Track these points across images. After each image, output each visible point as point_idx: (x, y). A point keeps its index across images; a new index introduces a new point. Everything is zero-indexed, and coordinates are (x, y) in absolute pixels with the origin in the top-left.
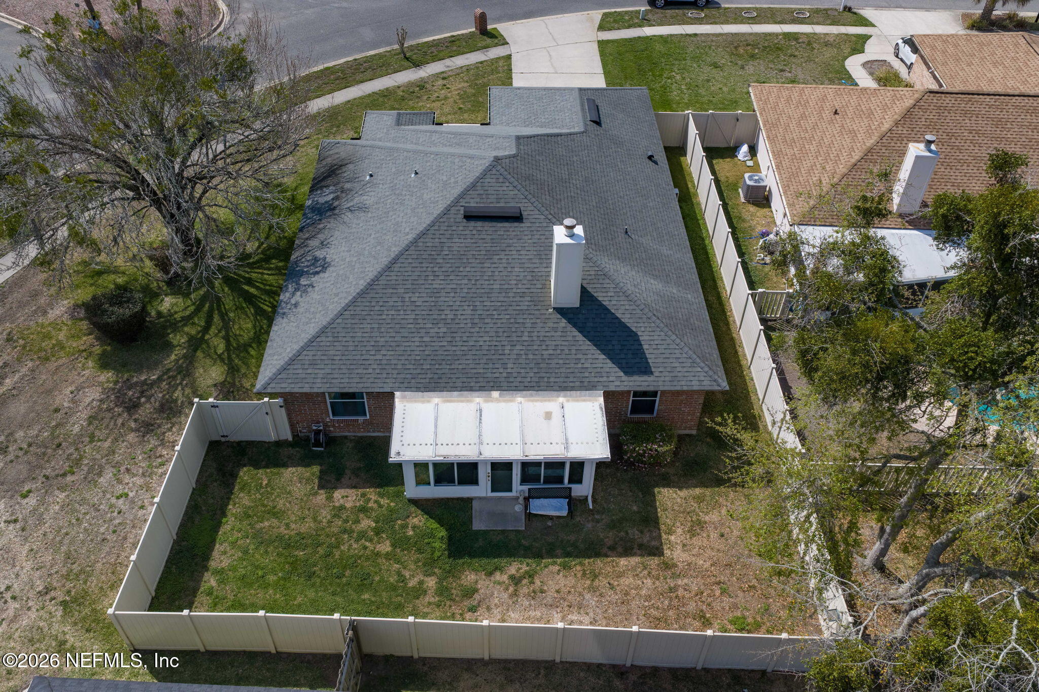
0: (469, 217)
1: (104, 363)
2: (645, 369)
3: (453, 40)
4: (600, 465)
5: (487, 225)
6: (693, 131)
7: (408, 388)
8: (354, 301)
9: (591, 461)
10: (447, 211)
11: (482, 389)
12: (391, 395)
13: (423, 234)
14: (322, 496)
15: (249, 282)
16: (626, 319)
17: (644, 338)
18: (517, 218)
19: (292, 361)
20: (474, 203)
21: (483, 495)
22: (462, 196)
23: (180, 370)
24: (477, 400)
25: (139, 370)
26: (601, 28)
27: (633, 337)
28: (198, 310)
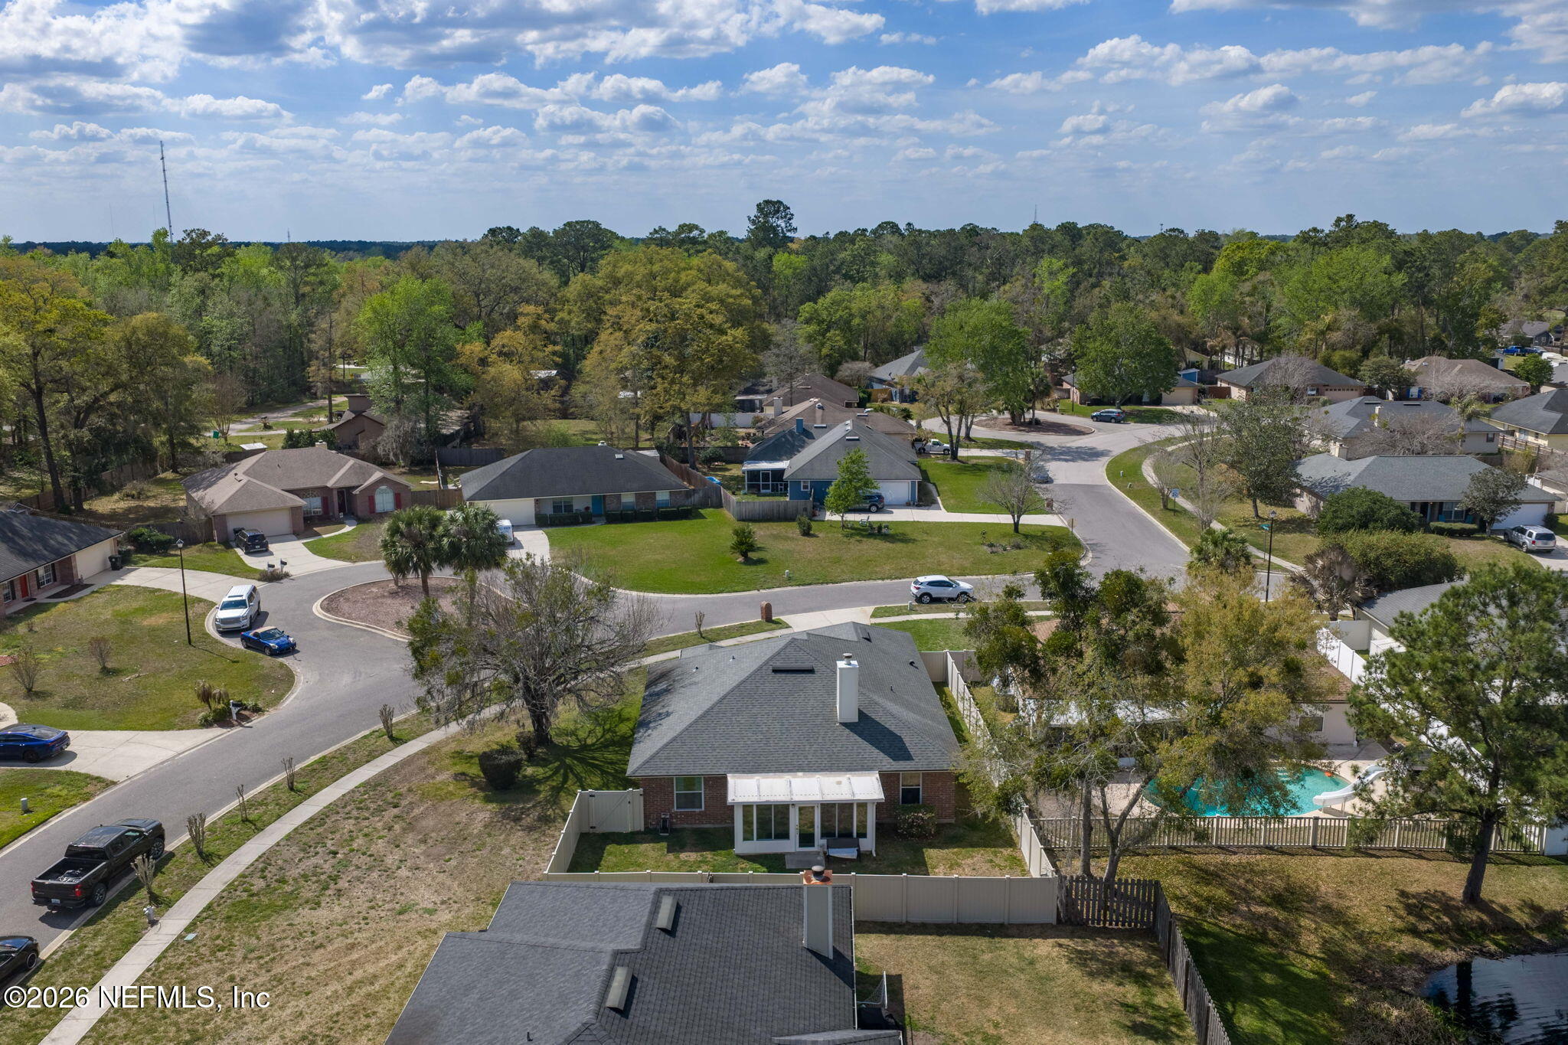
0: (775, 671)
1: (488, 800)
2: (908, 757)
3: (742, 626)
4: (879, 806)
5: (789, 676)
6: (950, 660)
7: (737, 772)
8: (696, 722)
9: (872, 801)
10: (760, 668)
11: (790, 771)
12: (725, 778)
13: (743, 682)
14: (671, 856)
15: (594, 758)
16: (892, 728)
17: (906, 740)
18: (811, 671)
19: (652, 757)
20: (779, 664)
21: (793, 850)
22: (771, 659)
23: (548, 802)
24: (787, 777)
25: (518, 802)
26: (873, 616)
27: (899, 739)
28: (555, 774)
